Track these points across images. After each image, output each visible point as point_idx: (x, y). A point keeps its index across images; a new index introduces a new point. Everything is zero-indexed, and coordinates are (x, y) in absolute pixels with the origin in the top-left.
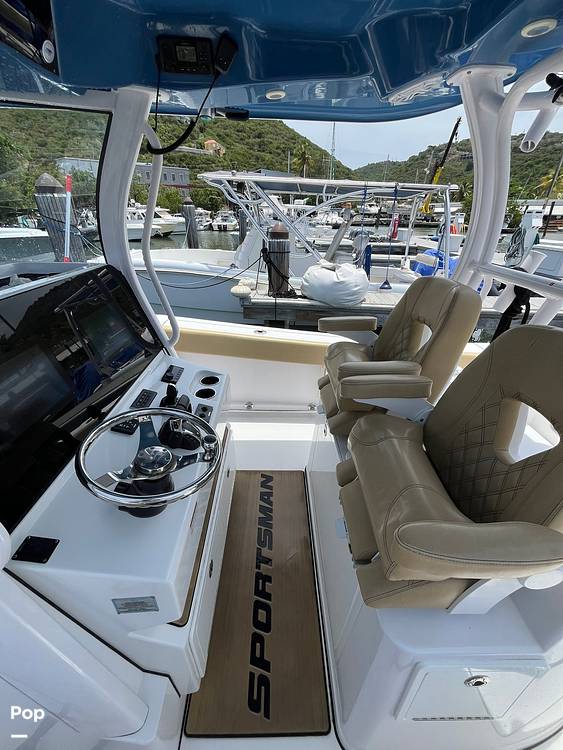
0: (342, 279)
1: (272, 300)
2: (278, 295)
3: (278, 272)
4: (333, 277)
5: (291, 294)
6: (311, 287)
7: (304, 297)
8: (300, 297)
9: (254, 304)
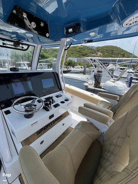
0: (116, 85)
1: (94, 88)
2: (96, 87)
3: (97, 81)
4: (113, 84)
5: (101, 88)
6: (106, 86)
7: (104, 89)
8: (103, 89)
9: (89, 88)
